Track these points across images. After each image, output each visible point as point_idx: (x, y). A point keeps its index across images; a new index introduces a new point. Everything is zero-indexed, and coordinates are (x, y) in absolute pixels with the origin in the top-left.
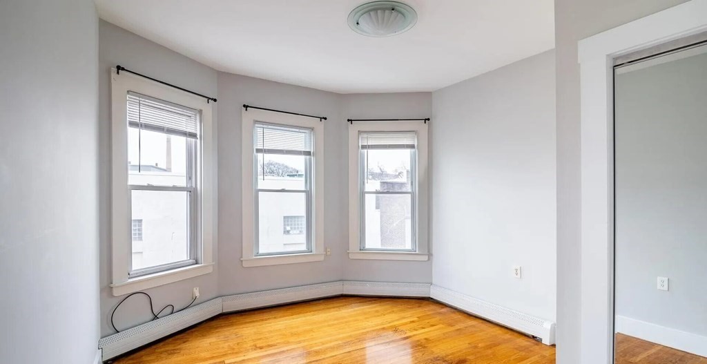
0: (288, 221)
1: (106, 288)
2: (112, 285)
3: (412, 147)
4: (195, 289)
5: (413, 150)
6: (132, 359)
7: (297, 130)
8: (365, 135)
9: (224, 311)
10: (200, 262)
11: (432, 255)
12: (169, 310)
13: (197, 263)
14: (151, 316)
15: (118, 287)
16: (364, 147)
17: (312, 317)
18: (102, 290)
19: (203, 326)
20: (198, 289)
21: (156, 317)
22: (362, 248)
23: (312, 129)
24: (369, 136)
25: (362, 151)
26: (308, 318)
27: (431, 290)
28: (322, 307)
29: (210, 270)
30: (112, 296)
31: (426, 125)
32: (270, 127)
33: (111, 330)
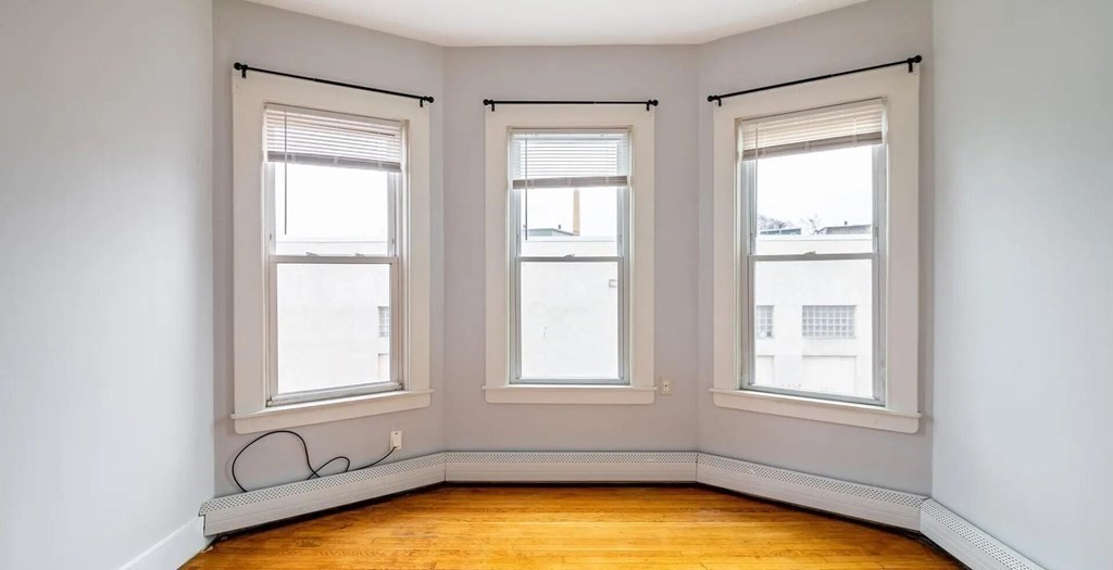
0: (811, 315)
1: (225, 420)
2: (233, 416)
3: (875, 138)
4: (393, 434)
5: (878, 146)
6: (251, 540)
7: (598, 136)
8: (751, 127)
9: (447, 480)
10: (406, 387)
11: (931, 419)
12: (342, 464)
13: (402, 389)
14: (308, 473)
15: (242, 419)
16: (749, 154)
17: (592, 525)
18: (217, 423)
19: (402, 501)
20: (400, 433)
21: (314, 474)
22: (746, 385)
23: (628, 129)
24: (760, 126)
25: (747, 162)
26: (582, 524)
27: (922, 513)
28: (633, 504)
29: (425, 402)
30: (232, 431)
31: (915, 77)
32: (541, 136)
33: (233, 488)
